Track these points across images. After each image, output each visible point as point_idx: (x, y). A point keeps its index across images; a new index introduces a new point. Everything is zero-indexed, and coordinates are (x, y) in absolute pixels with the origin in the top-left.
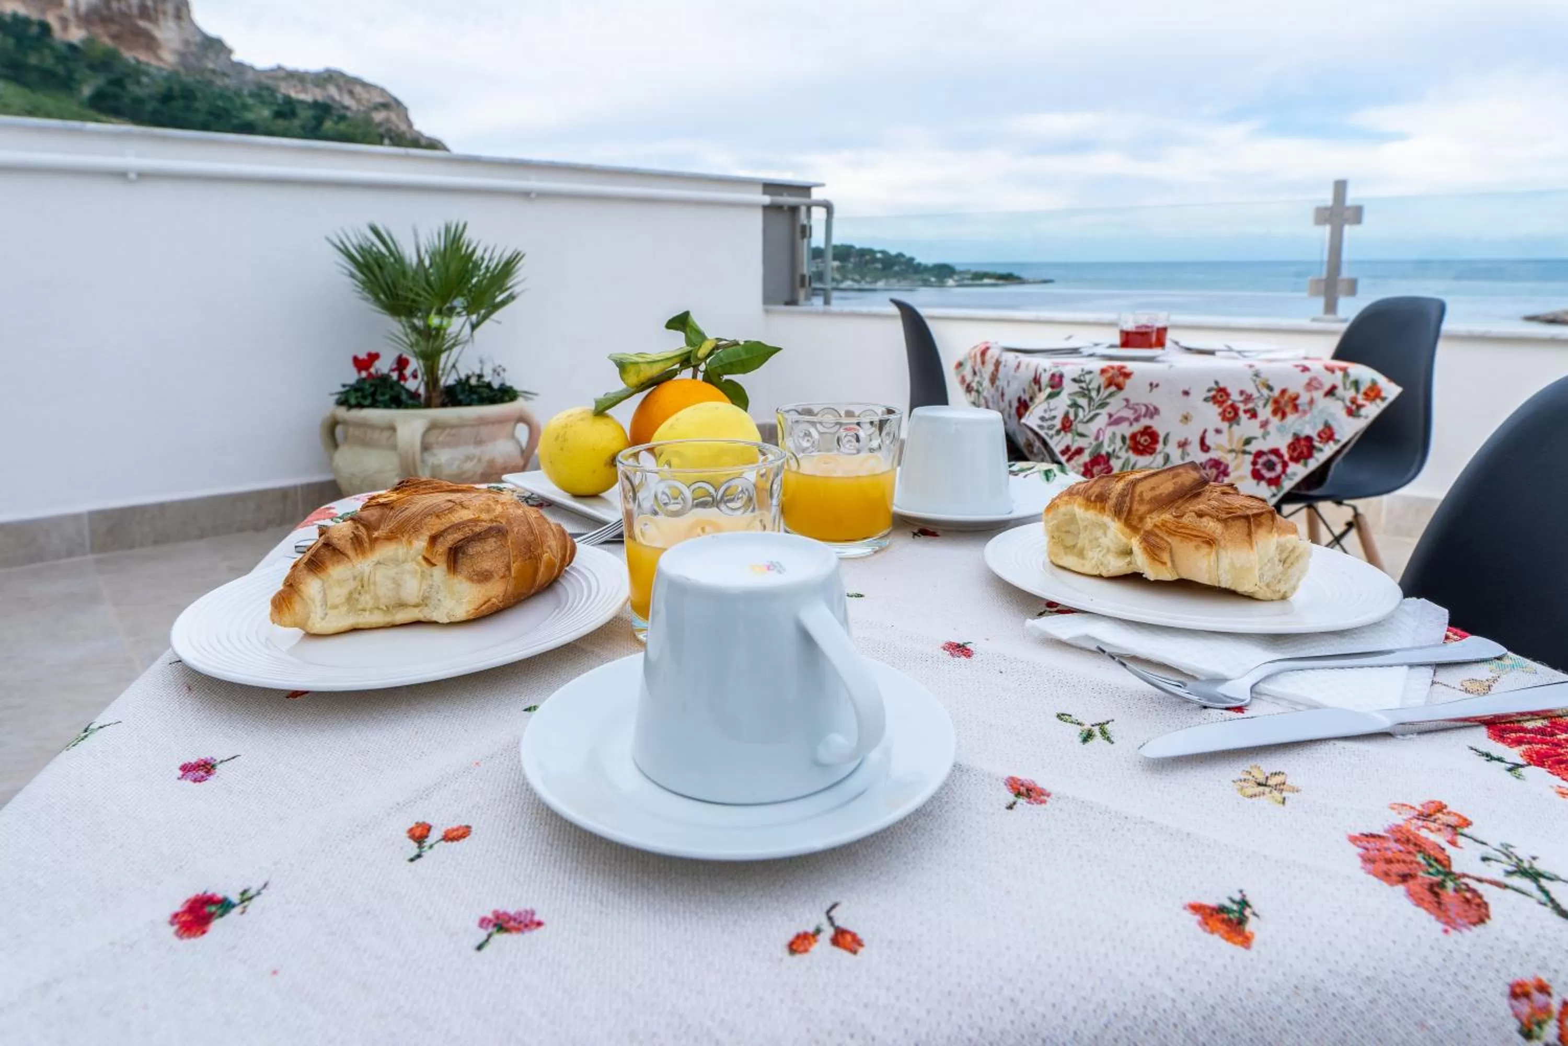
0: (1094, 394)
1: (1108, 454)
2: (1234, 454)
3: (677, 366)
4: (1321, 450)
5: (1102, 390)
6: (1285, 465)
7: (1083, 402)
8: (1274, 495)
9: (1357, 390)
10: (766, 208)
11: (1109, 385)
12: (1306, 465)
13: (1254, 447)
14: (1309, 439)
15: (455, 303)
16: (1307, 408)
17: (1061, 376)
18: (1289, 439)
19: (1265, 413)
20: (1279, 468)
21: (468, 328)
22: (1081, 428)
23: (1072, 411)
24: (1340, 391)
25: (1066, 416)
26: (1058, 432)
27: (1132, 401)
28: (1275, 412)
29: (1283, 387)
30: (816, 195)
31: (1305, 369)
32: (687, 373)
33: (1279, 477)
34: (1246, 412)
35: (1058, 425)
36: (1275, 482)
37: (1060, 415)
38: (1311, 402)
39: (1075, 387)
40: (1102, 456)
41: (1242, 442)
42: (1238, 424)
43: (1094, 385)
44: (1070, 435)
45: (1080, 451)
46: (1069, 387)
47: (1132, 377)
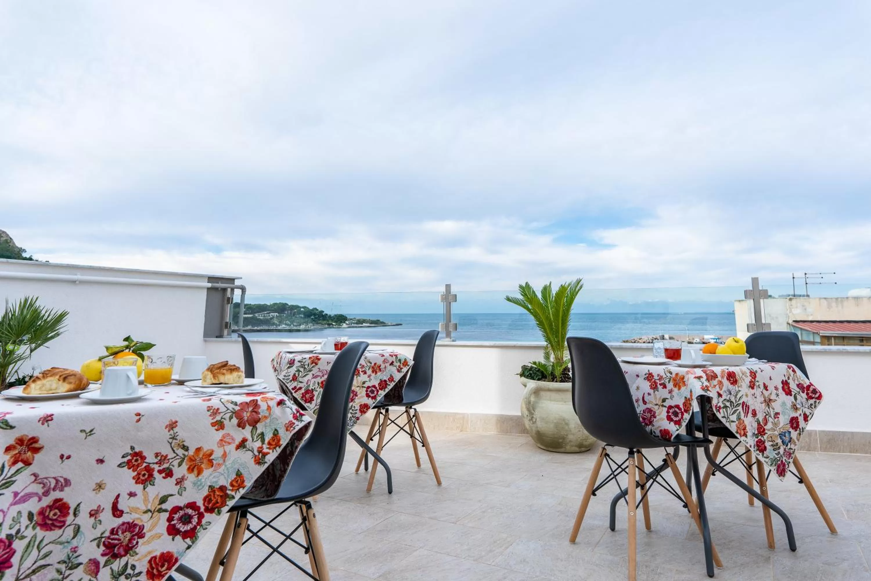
0: (306, 367)
1: (312, 389)
2: (359, 388)
3: (124, 349)
4: (390, 385)
5: (310, 365)
6: (378, 391)
7: (302, 369)
8: (374, 403)
9: (400, 363)
10: (209, 289)
11: (312, 363)
12: (385, 391)
13: (366, 385)
14: (385, 381)
15: (24, 338)
16: (384, 369)
17: (294, 360)
18: (379, 382)
19: (369, 372)
20: (376, 392)
21: (28, 351)
22: (301, 380)
23: (297, 373)
24: (395, 363)
25: (294, 375)
26: (291, 381)
27: (321, 369)
28: (373, 372)
29: (375, 362)
30: (237, 283)
31: (383, 356)
32: (127, 350)
33: (375, 396)
34: (362, 372)
35: (291, 379)
36: (374, 398)
37: (292, 374)
38: (385, 367)
39: (299, 364)
40: (310, 390)
41: (362, 383)
42: (360, 376)
43: (307, 363)
44: (296, 382)
45: (300, 388)
46: (297, 364)
47: (321, 360)
